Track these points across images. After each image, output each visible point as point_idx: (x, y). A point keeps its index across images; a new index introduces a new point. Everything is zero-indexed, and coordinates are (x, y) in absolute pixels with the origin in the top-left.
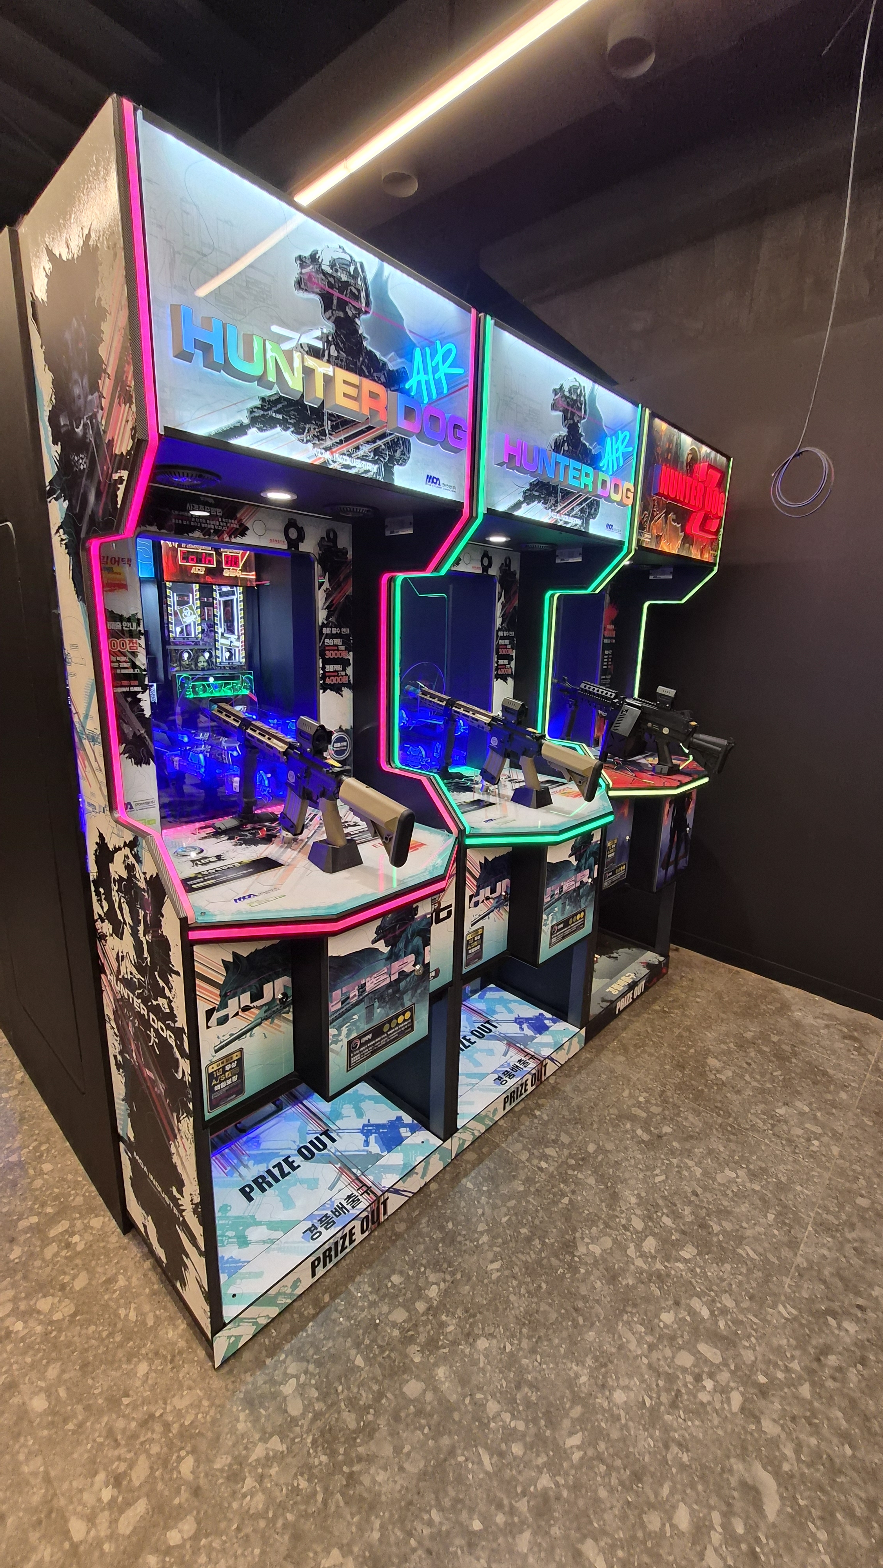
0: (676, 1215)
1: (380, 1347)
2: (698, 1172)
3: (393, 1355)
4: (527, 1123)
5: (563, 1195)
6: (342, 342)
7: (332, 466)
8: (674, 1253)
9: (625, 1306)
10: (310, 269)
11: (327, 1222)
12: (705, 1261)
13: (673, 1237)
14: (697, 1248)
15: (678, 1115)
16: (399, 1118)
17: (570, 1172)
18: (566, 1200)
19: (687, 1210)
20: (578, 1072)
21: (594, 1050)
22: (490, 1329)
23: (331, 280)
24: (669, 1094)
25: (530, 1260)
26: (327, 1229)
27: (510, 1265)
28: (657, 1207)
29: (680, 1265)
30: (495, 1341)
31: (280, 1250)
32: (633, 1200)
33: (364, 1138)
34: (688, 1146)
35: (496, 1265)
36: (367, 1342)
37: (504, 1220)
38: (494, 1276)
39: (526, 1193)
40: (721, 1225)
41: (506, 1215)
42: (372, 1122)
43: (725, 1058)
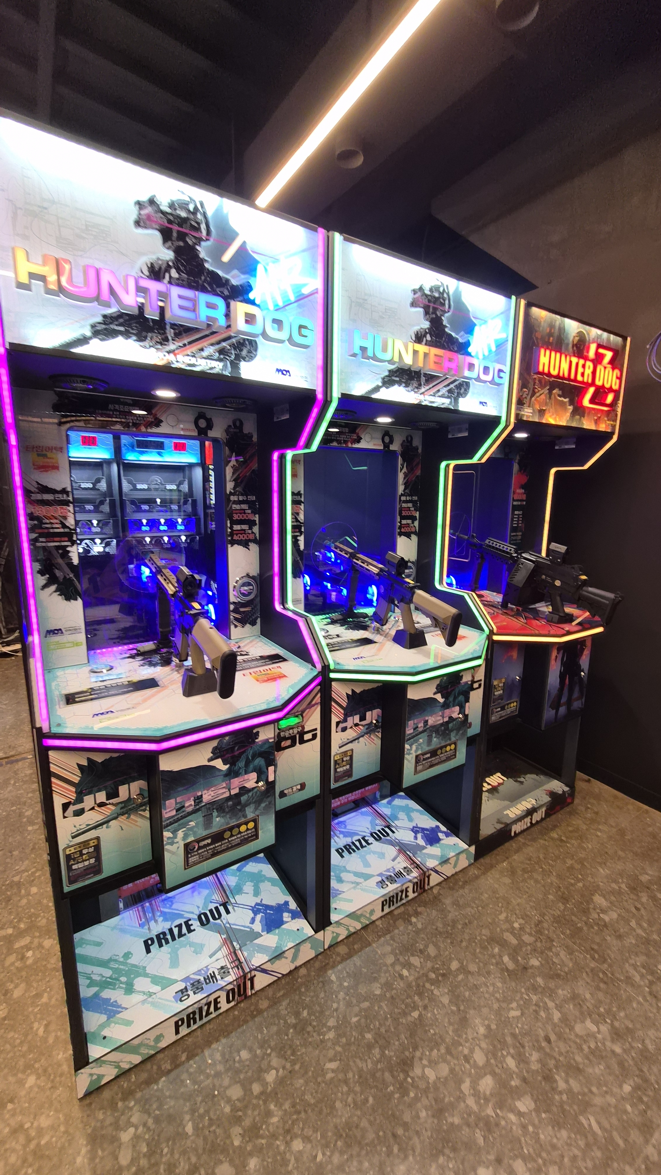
0: (521, 1059)
1: (210, 1119)
2: (557, 1016)
3: (218, 1131)
4: (401, 928)
5: (415, 1008)
6: (183, 265)
7: (175, 365)
8: (510, 1101)
9: (444, 1147)
10: (149, 210)
11: (197, 986)
12: (541, 1120)
13: (513, 1083)
14: (535, 1102)
15: (550, 949)
16: (286, 903)
17: (428, 985)
18: (416, 1014)
19: (535, 1056)
20: (462, 887)
21: (482, 868)
22: (308, 1132)
23: (171, 218)
24: (545, 925)
25: (365, 1069)
26: (195, 993)
27: (345, 1069)
28: (504, 1044)
29: (512, 1117)
30: (309, 1146)
31: (153, 1004)
32: (482, 1030)
33: (252, 915)
34: (552, 984)
35: (333, 1065)
36: (202, 1111)
37: (355, 1020)
38: (330, 1075)
39: (382, 997)
40: (567, 1082)
41: (356, 1015)
42: (264, 902)
43: (613, 898)
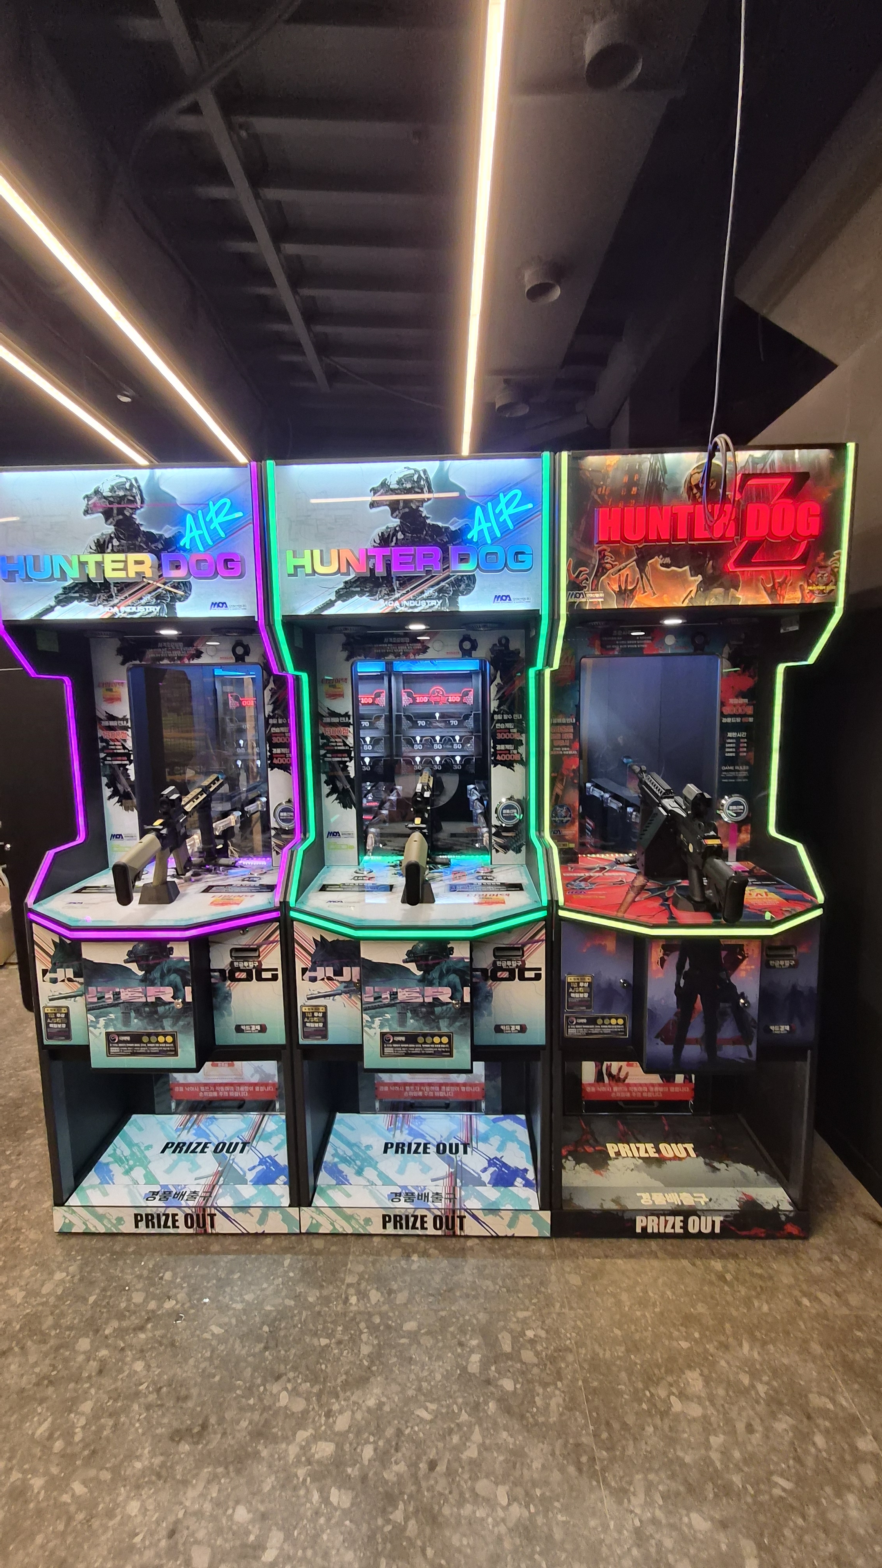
0: (383, 1458)
2: (471, 1452)
8: (329, 1481)
11: (166, 1195)
12: (339, 1524)
13: (349, 1470)
14: (352, 1505)
15: (545, 1385)
17: (362, 1325)
18: (324, 1342)
19: (401, 1468)
21: (551, 1246)
22: (153, 1364)
24: (570, 1358)
25: (237, 1352)
26: (159, 1200)
27: (221, 1340)
28: (379, 1431)
29: (316, 1497)
30: (145, 1372)
31: (130, 1190)
32: (371, 1402)
33: (257, 1163)
34: (502, 1420)
35: (216, 1330)
36: (109, 1293)
38: (207, 1336)
42: (269, 1156)
